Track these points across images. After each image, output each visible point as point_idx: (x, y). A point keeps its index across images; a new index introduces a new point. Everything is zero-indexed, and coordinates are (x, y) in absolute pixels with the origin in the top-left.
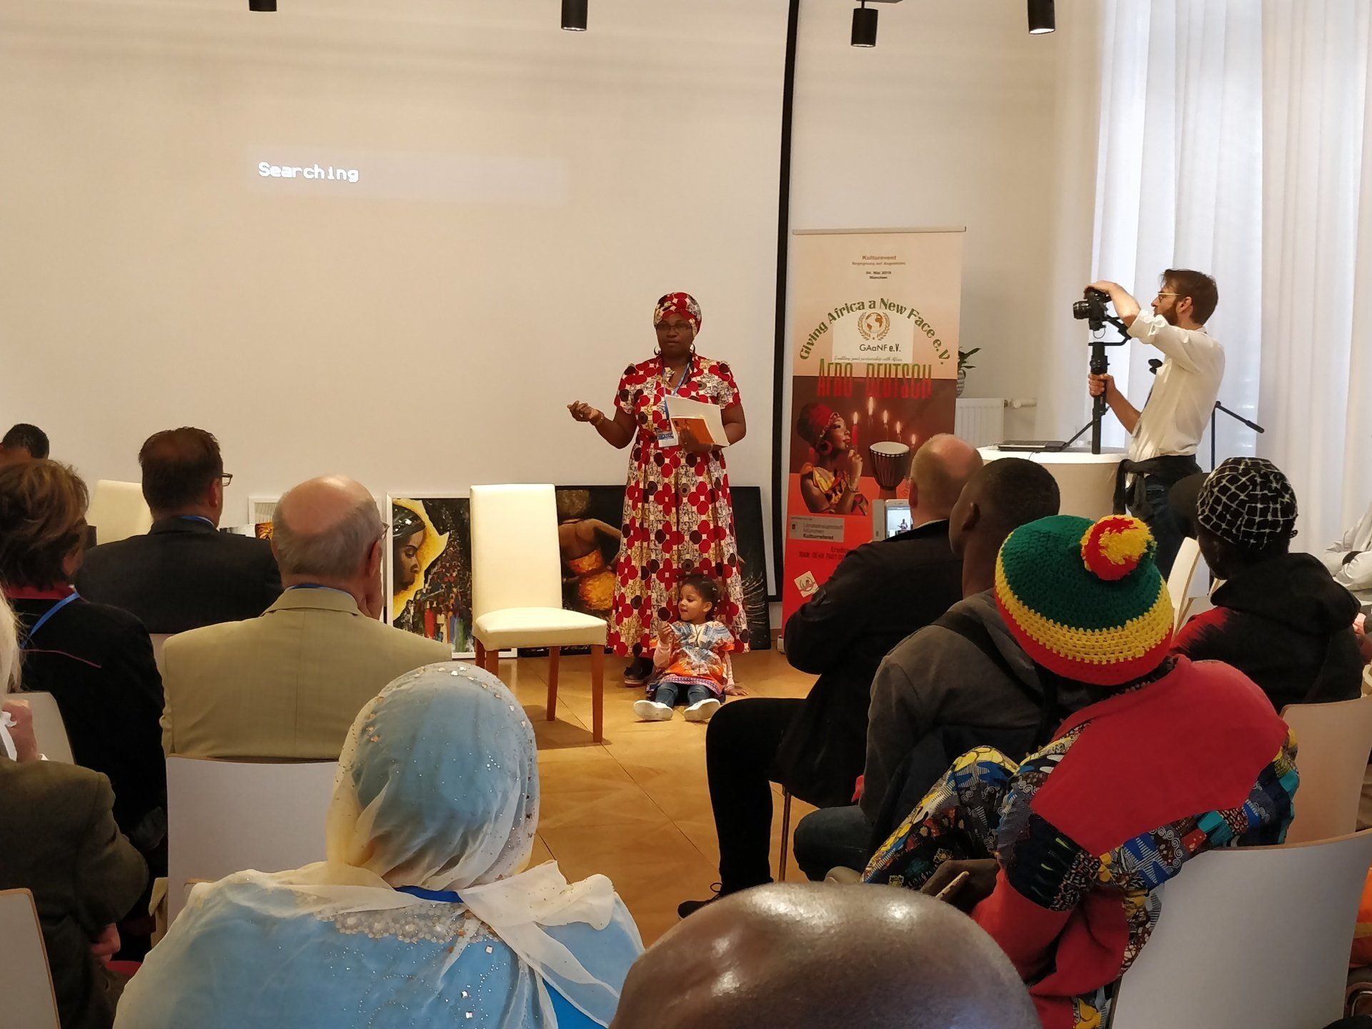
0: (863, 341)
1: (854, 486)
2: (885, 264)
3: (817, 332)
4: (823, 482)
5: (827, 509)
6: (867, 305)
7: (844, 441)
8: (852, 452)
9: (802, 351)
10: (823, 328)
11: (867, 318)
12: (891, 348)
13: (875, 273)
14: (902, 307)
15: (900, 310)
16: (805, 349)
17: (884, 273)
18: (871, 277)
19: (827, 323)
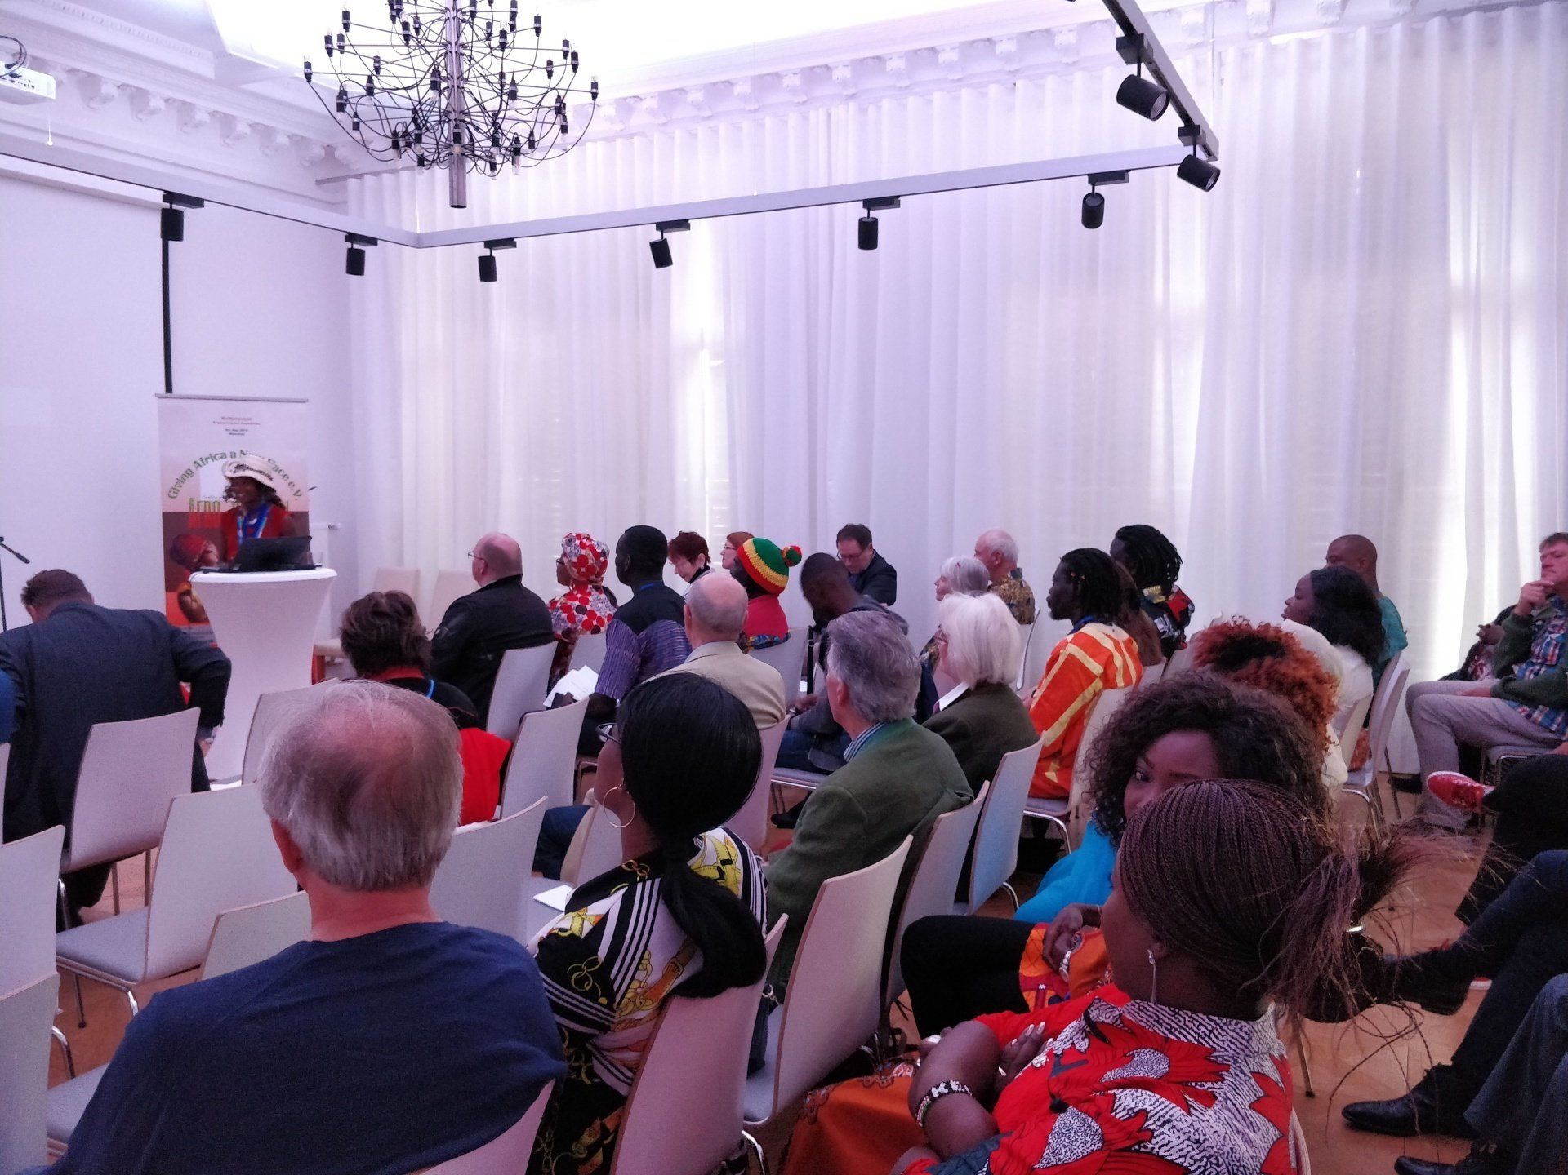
2: (242, 423)
3: (184, 476)
6: (229, 455)
9: (170, 492)
10: (189, 473)
13: (234, 430)
16: (173, 491)
18: (230, 434)
19: (193, 469)
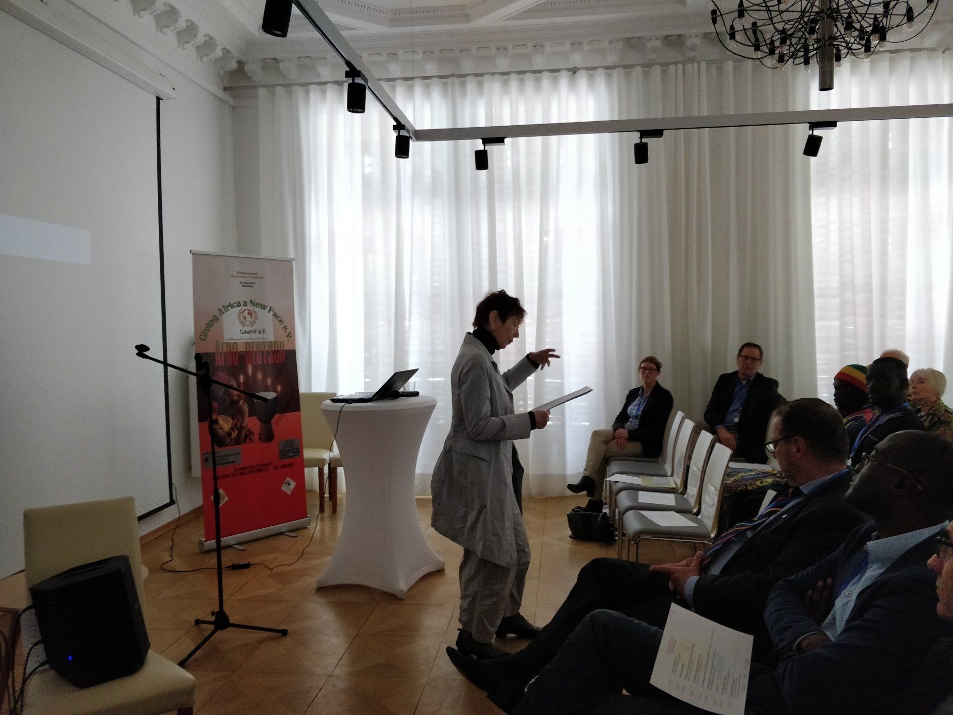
0: (241, 327)
1: (245, 424)
2: (251, 277)
3: (211, 322)
4: (225, 425)
5: (230, 443)
6: (242, 304)
7: (236, 395)
8: (241, 402)
9: (201, 335)
10: (215, 319)
11: (243, 312)
12: (260, 332)
13: (245, 283)
14: (264, 306)
15: (264, 307)
16: (203, 334)
17: (251, 283)
18: (243, 286)
19: (218, 316)
